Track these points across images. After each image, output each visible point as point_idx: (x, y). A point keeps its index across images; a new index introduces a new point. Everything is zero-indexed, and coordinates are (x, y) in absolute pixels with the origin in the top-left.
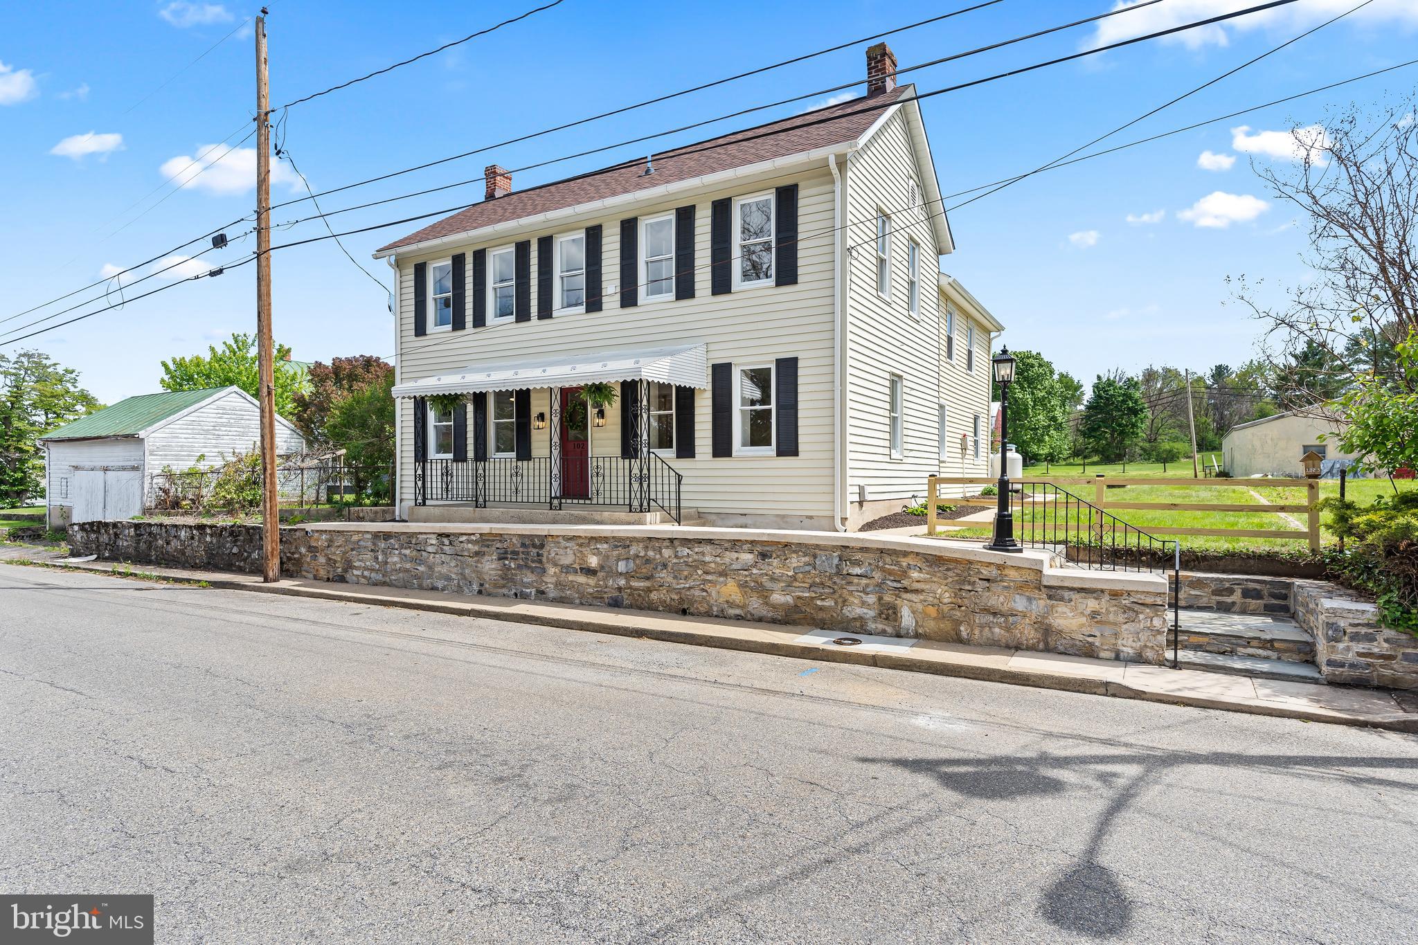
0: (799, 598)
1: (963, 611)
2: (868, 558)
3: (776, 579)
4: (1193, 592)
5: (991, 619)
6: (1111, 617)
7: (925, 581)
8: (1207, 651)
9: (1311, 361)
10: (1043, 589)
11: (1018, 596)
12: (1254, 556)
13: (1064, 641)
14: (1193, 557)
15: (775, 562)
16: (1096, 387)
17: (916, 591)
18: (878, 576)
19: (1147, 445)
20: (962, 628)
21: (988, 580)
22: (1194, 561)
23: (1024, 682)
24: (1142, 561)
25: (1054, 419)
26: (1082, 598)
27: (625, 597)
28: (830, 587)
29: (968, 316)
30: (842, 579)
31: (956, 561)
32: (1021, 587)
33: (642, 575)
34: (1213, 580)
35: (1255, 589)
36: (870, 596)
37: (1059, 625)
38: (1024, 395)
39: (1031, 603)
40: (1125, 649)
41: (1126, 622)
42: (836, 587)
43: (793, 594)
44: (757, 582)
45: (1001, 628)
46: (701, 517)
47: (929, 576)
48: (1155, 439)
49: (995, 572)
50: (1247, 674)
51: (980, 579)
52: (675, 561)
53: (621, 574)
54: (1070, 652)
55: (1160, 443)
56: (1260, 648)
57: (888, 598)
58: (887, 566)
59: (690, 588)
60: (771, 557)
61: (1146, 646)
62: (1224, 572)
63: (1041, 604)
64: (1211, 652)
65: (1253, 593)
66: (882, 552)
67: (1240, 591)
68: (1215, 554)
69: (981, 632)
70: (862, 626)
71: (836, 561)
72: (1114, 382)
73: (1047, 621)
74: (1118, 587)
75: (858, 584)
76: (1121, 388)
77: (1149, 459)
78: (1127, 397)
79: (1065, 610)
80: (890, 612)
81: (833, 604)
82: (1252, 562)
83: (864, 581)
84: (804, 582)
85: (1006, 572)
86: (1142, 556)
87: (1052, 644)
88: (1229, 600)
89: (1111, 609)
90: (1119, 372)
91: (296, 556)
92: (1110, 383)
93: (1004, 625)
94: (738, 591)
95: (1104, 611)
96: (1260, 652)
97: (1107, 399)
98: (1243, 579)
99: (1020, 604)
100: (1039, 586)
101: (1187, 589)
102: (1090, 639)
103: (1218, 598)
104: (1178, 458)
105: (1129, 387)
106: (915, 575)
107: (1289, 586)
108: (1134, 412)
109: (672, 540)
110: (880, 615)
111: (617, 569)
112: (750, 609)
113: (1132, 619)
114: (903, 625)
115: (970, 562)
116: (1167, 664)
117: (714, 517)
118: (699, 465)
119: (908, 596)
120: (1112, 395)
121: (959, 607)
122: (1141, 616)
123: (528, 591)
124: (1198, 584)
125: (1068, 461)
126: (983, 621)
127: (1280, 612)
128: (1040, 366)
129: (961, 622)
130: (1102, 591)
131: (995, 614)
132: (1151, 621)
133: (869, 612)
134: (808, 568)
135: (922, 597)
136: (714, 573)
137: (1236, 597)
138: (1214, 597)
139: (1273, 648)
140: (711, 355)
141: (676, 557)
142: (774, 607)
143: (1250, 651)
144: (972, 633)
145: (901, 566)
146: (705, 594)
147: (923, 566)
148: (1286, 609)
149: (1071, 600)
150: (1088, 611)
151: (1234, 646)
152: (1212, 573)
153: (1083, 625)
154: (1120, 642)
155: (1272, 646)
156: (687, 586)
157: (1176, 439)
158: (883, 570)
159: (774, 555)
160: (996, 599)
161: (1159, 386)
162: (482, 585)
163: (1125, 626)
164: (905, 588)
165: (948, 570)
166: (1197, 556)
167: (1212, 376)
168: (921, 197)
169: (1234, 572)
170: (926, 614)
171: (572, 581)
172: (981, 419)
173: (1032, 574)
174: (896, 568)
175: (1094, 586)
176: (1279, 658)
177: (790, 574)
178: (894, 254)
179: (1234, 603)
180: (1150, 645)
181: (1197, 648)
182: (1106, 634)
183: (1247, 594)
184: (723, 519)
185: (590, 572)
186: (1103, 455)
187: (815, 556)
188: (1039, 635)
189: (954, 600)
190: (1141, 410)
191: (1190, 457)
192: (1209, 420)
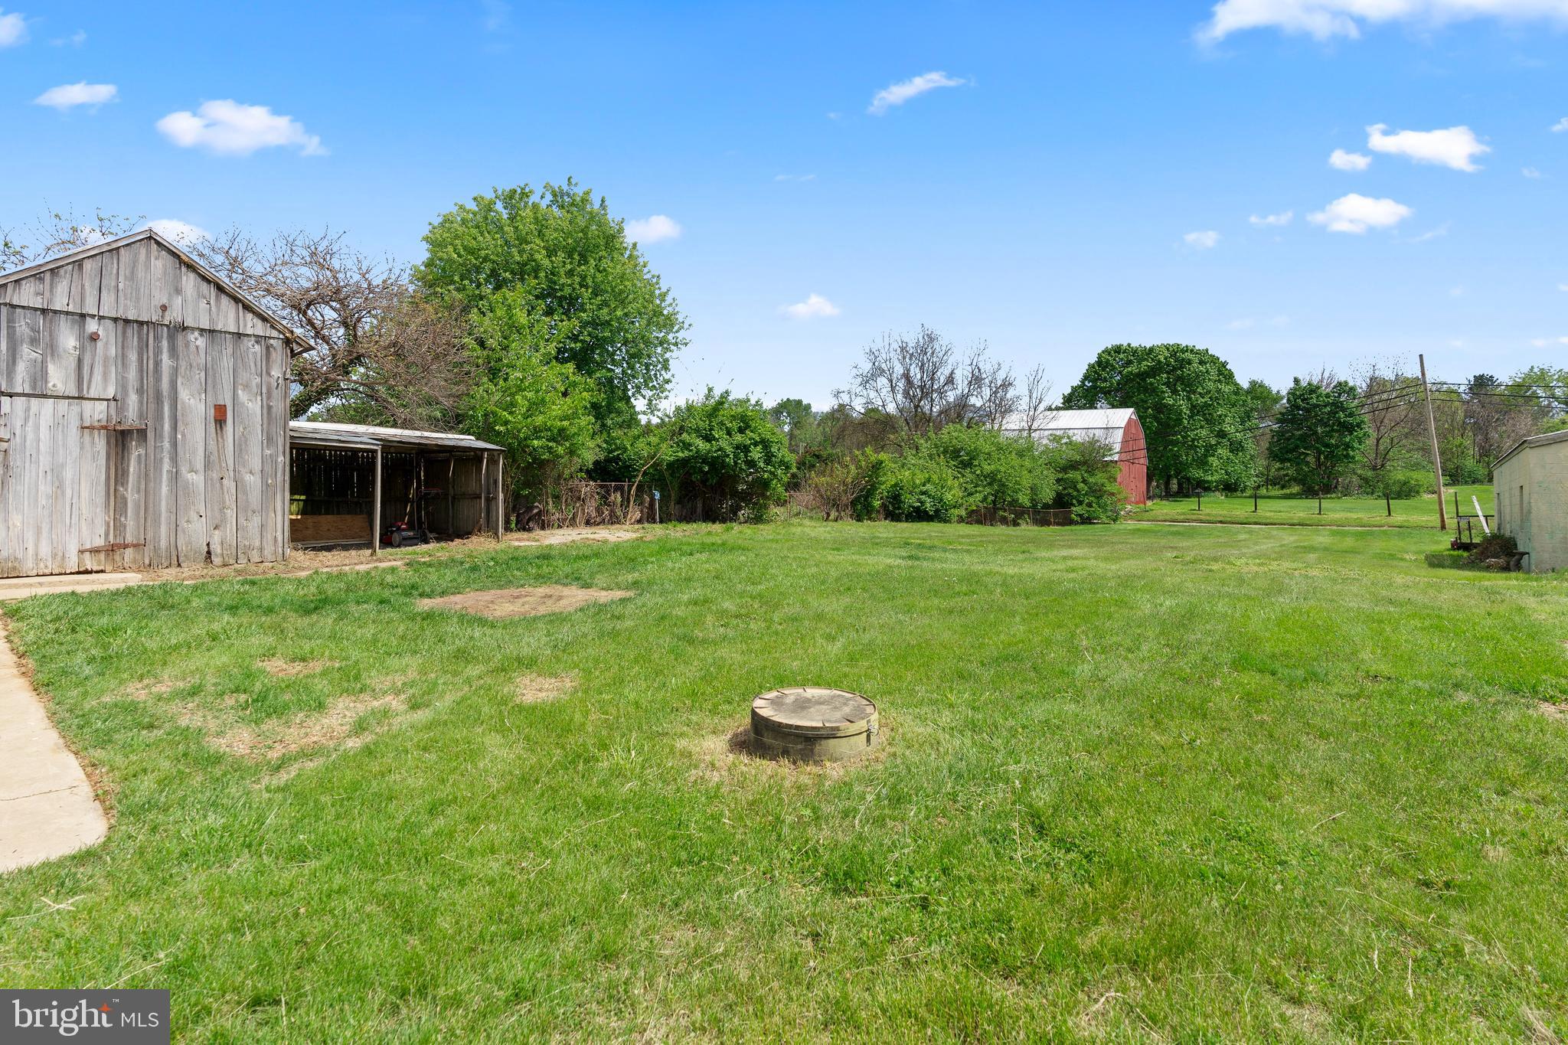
16: (1292, 393)
19: (1370, 474)
38: (1175, 400)
48: (1382, 466)
55: (1390, 471)
72: (1318, 388)
76: (1328, 396)
77: (1372, 493)
78: (1338, 407)
90: (1326, 375)
92: (1313, 389)
97: (1307, 411)
104: (1418, 492)
105: (1340, 394)
120: (1315, 405)
125: (1258, 492)
128: (1201, 363)
157: (1416, 467)
167: (1470, 388)
186: (1304, 485)
190: (1358, 425)
191: (1434, 492)
192: (1467, 443)
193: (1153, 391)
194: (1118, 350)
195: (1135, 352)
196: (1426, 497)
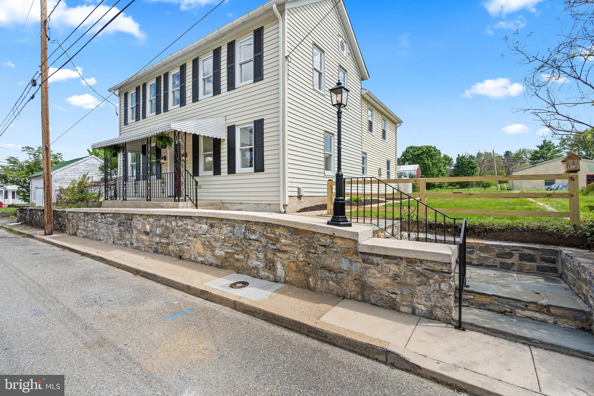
0: (227, 252)
1: (311, 267)
2: (259, 229)
3: (217, 241)
4: (482, 255)
5: (328, 274)
6: (408, 280)
7: (289, 246)
8: (489, 310)
9: (545, 148)
10: (359, 255)
11: (343, 259)
12: (528, 230)
13: (375, 295)
14: (483, 230)
15: (216, 230)
16: (457, 159)
17: (285, 252)
18: (264, 240)
20: (310, 279)
21: (325, 246)
22: (483, 232)
23: (323, 339)
24: (448, 232)
25: (440, 171)
26: (386, 263)
27: (159, 247)
28: (241, 247)
29: (382, 113)
30: (247, 242)
31: (305, 231)
32: (346, 252)
33: (165, 236)
34: (497, 246)
35: (530, 255)
36: (260, 253)
37: (371, 283)
38: (428, 162)
39: (351, 265)
40: (419, 306)
41: (420, 285)
42: (243, 247)
43: (224, 250)
44: (209, 242)
45: (333, 281)
46: (222, 205)
47: (290, 242)
49: (329, 241)
50: (526, 342)
51: (320, 245)
52: (177, 228)
53: (158, 235)
54: (380, 305)
56: (537, 311)
57: (270, 256)
58: (268, 234)
59: (183, 244)
60: (214, 227)
61: (435, 306)
62: (505, 240)
63: (358, 266)
64: (493, 311)
65: (529, 257)
66: (266, 225)
67: (517, 255)
68: (499, 227)
69: (322, 283)
70: (257, 273)
71: (243, 230)
72: (465, 157)
73: (363, 279)
74: (412, 256)
75: (254, 246)
76: (467, 159)
77: (479, 187)
78: (470, 162)
79: (375, 271)
80: (271, 265)
81: (243, 258)
82: (526, 234)
83: (257, 244)
84: (229, 243)
85: (336, 241)
86: (448, 228)
87: (366, 296)
88: (509, 261)
89: (408, 273)
90: (467, 153)
91: (65, 223)
92: (463, 157)
93: (335, 279)
94: (202, 247)
95: (402, 274)
96: (538, 315)
97: (462, 163)
98: (520, 247)
99: (345, 265)
100: (357, 253)
101: (478, 252)
102: (393, 296)
103: (500, 259)
104: (491, 186)
105: (470, 159)
106: (283, 241)
107: (557, 253)
108: (473, 168)
109: (176, 216)
110: (266, 266)
111: (156, 232)
112: (207, 258)
113: (424, 283)
114: (278, 274)
115: (314, 233)
116: (453, 323)
117: (228, 205)
118: (222, 178)
119: (280, 255)
120: (464, 162)
121: (309, 264)
122: (431, 281)
123: (127, 242)
124: (486, 249)
125: (447, 188)
126: (323, 275)
127: (550, 272)
128: (435, 151)
129: (310, 275)
130: (401, 258)
131: (330, 271)
132: (440, 285)
133: (260, 264)
134: (231, 234)
135: (287, 256)
136: (192, 236)
137: (515, 259)
138: (498, 259)
139: (549, 313)
140: (228, 121)
141: (177, 226)
142: (217, 257)
143: (528, 313)
144: (316, 284)
145: (275, 234)
146: (188, 248)
147: (288, 234)
148: (555, 270)
149: (378, 264)
150: (391, 273)
151: (513, 308)
152: (496, 241)
153: (388, 284)
154: (415, 300)
155: (549, 311)
156: (181, 243)
158: (267, 237)
159: (216, 226)
160: (330, 261)
161: (483, 159)
162: (114, 239)
163: (419, 288)
164: (278, 249)
165: (301, 238)
166: (486, 228)
167: (504, 155)
168: (348, 48)
169: (513, 241)
170: (290, 268)
171: (141, 238)
172: (391, 162)
173: (352, 243)
174: (273, 236)
175: (394, 254)
176: (555, 323)
177: (223, 237)
178: (326, 70)
179: (513, 264)
180: (439, 305)
181: (481, 306)
182: (404, 293)
183: (523, 257)
184: (232, 206)
185: (147, 233)
186: (461, 185)
187: (234, 227)
188: (358, 289)
189: (305, 259)
190: (476, 167)
191: (495, 186)
192: (504, 171)
193: (422, 159)
194: (411, 147)
195: (416, 148)
196: (493, 187)
